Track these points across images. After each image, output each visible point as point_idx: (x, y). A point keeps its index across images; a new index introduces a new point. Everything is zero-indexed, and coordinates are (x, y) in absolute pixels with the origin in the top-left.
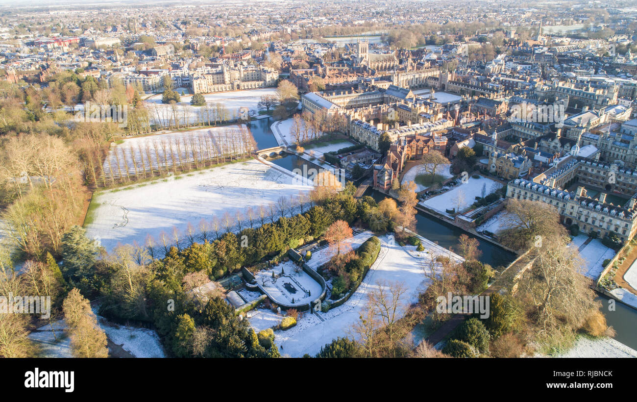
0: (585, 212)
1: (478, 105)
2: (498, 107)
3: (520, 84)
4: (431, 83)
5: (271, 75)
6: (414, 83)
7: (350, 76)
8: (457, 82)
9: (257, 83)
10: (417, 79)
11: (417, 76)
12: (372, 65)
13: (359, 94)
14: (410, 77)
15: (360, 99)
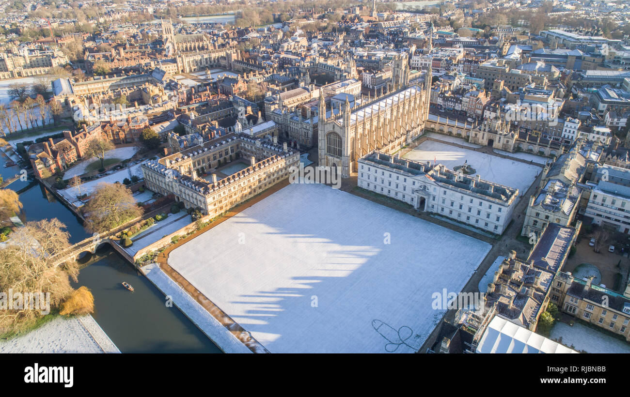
0: (183, 190)
1: (223, 84)
2: (234, 86)
3: (294, 62)
4: (223, 62)
5: (57, 60)
6: (204, 63)
7: (142, 59)
8: (242, 62)
9: (42, 69)
10: (206, 59)
11: (206, 56)
12: (180, 45)
13: (122, 78)
14: (198, 58)
15: (122, 82)
